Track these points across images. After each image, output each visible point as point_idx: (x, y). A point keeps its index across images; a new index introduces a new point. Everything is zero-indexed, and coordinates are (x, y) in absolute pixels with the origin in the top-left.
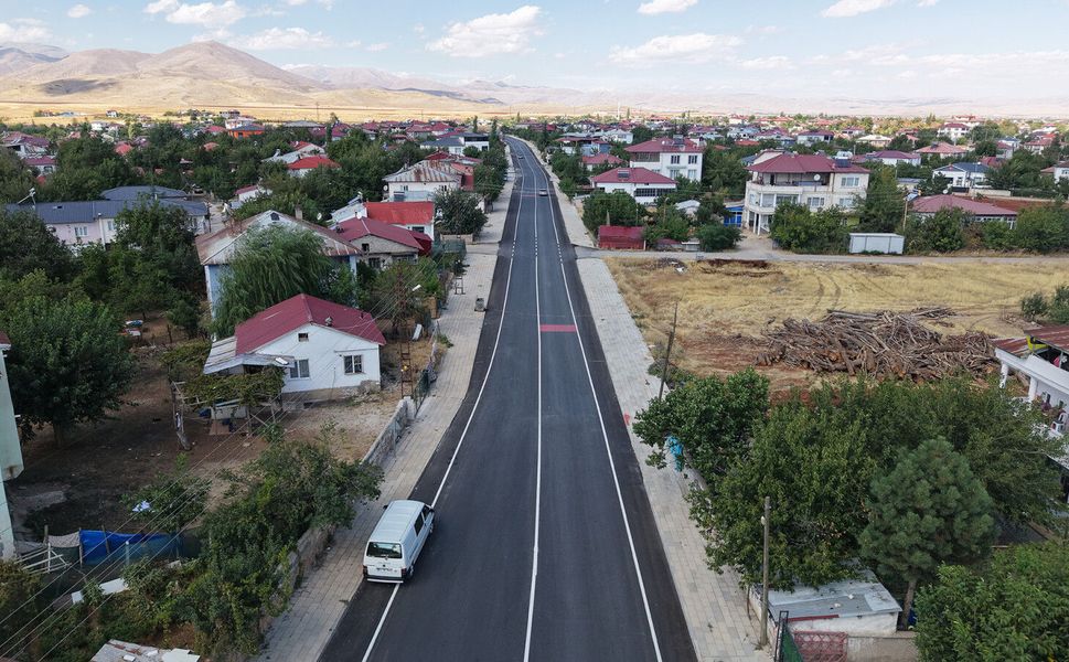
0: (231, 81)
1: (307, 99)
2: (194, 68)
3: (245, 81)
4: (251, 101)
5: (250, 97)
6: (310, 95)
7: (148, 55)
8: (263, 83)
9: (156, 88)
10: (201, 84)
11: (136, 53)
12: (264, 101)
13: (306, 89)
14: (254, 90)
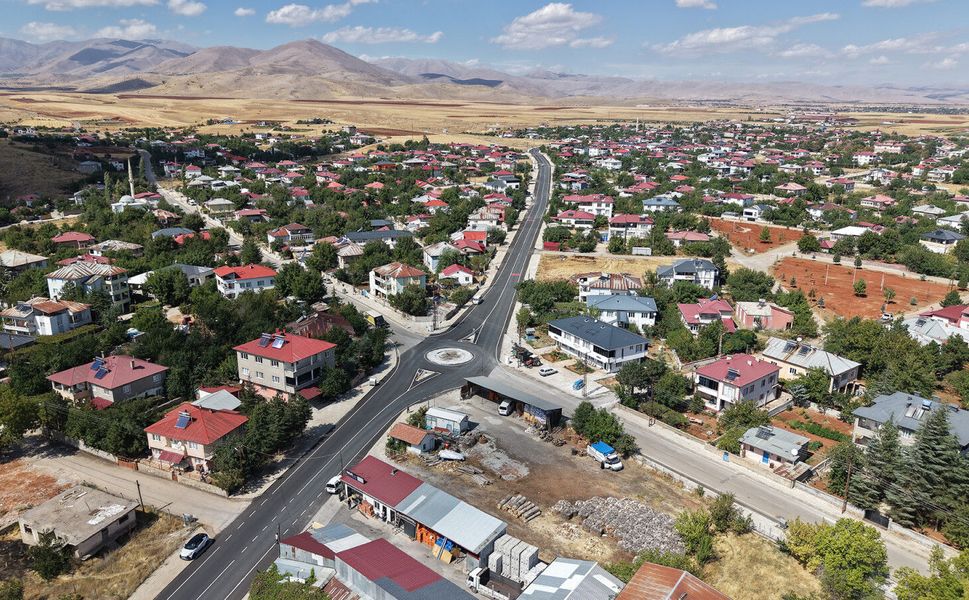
0: (326, 75)
1: (389, 91)
2: (296, 63)
3: (338, 76)
4: (344, 95)
5: (344, 92)
6: (392, 89)
7: (259, 52)
8: (353, 77)
9: (269, 84)
10: (305, 80)
11: (249, 50)
12: (354, 94)
13: (388, 82)
14: (348, 86)
